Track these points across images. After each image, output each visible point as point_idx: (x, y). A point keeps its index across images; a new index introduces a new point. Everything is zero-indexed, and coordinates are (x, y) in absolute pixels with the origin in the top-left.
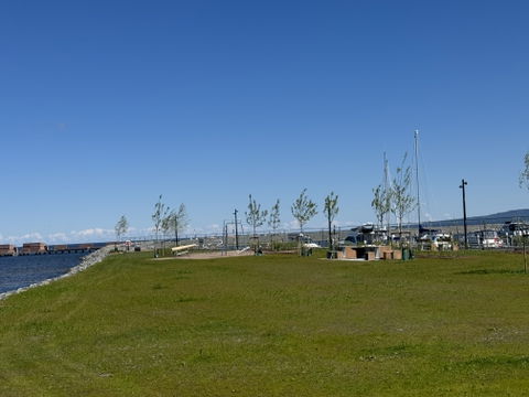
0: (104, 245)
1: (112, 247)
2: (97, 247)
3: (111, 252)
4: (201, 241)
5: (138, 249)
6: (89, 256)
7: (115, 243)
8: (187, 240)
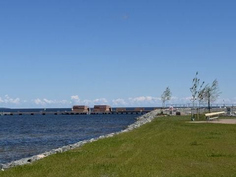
0: (153, 109)
1: (159, 111)
2: (147, 110)
3: (158, 115)
4: (229, 109)
5: (178, 114)
6: (142, 117)
7: (161, 108)
8: (217, 108)
